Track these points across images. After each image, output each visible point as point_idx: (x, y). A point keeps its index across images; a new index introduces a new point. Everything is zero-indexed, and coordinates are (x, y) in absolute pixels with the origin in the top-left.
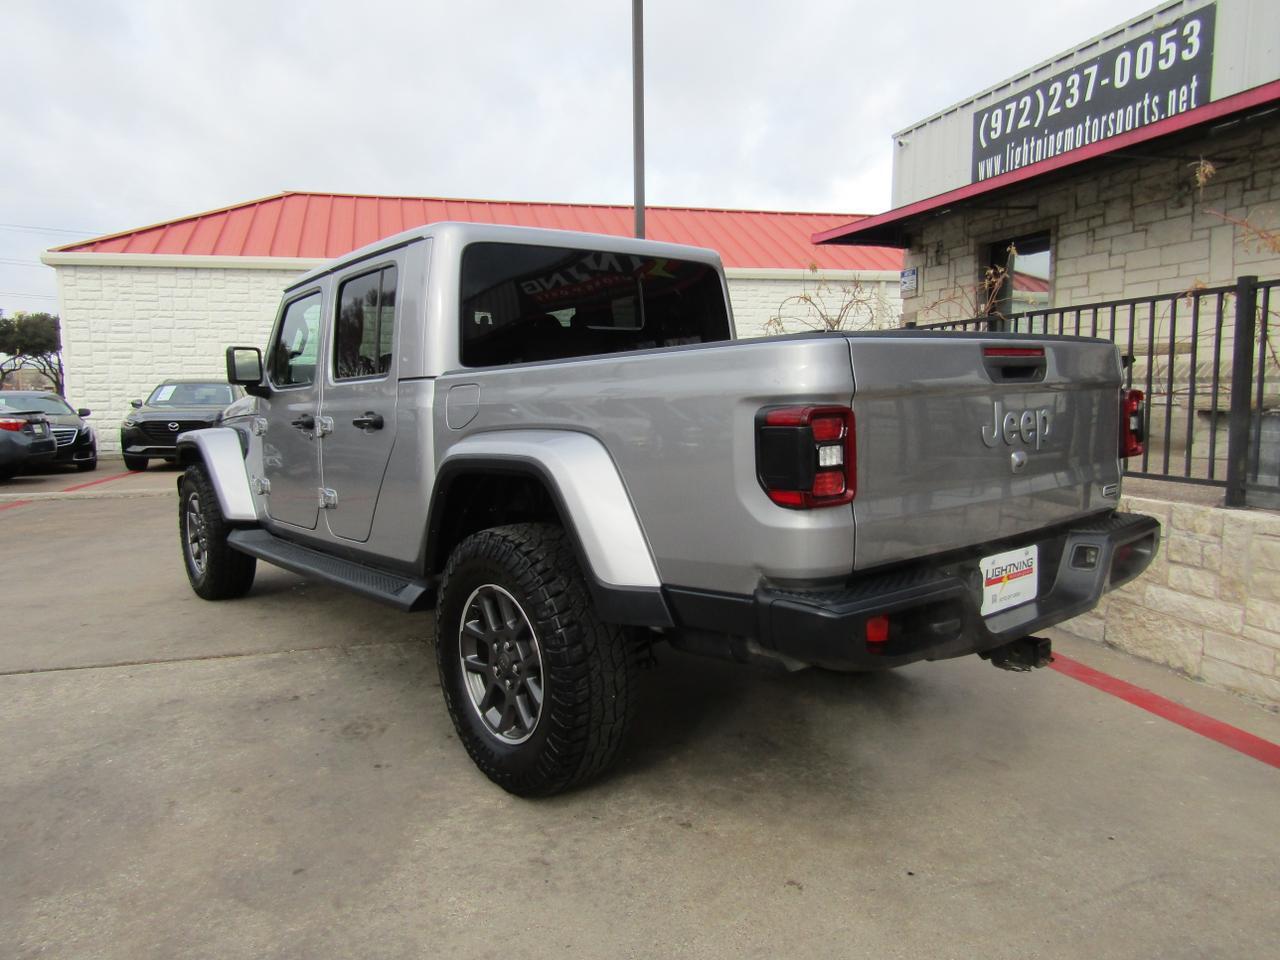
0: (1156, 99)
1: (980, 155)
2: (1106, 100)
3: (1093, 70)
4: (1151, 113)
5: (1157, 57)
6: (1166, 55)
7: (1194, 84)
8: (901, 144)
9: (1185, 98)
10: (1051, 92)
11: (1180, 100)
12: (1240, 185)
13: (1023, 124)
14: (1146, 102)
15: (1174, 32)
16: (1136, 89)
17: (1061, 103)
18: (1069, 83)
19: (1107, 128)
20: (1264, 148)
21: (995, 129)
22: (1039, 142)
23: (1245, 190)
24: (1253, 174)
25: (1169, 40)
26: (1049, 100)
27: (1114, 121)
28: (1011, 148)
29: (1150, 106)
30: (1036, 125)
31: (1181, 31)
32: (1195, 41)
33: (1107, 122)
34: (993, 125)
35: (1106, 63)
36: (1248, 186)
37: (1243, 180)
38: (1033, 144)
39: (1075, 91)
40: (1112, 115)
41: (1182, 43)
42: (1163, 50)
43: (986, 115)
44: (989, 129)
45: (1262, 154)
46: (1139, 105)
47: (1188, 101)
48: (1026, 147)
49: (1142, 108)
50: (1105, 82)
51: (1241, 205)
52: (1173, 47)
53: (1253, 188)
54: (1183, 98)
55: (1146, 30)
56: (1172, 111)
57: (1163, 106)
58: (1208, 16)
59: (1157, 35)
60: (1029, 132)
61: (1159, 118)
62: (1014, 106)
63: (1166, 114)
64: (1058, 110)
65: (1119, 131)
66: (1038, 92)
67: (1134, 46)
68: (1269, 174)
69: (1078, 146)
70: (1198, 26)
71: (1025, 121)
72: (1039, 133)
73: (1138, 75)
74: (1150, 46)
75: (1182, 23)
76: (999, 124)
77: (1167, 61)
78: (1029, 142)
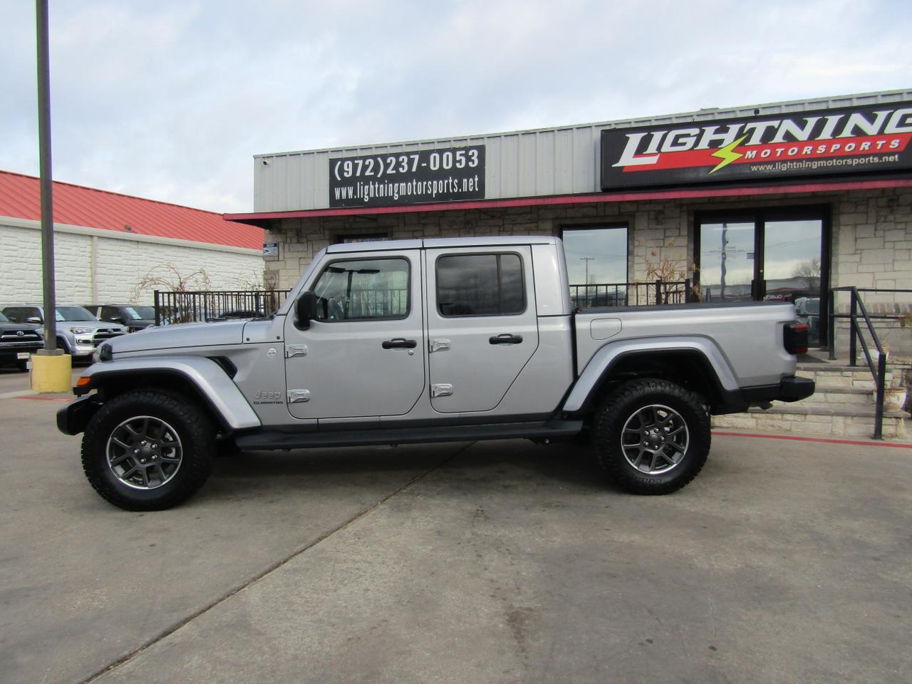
0: (456, 181)
1: (334, 184)
2: (424, 174)
3: (417, 157)
4: (453, 187)
5: (455, 161)
6: (460, 161)
7: (476, 179)
8: (265, 163)
9: (472, 184)
10: (389, 161)
11: (469, 184)
12: (497, 229)
13: (368, 173)
14: (450, 181)
15: (463, 152)
16: (441, 174)
17: (396, 168)
18: (401, 159)
19: (427, 188)
20: (508, 215)
21: (348, 172)
22: (382, 186)
23: (500, 231)
24: (503, 225)
25: (461, 155)
26: (387, 166)
27: (432, 186)
28: (360, 185)
29: (453, 183)
30: (379, 176)
31: (467, 153)
32: (475, 158)
33: (426, 185)
34: (346, 168)
35: (425, 156)
36: (502, 229)
37: (499, 226)
38: (377, 186)
39: (405, 164)
40: (430, 183)
41: (469, 159)
42: (458, 158)
43: (339, 163)
44: (341, 171)
46: (446, 182)
47: (474, 185)
48: (372, 186)
49: (448, 184)
50: (424, 165)
52: (463, 159)
53: (503, 231)
54: (470, 184)
55: (447, 146)
56: (465, 189)
57: (460, 185)
58: (481, 150)
59: (454, 151)
60: (373, 179)
61: (458, 190)
62: (361, 162)
63: (462, 190)
64: (394, 172)
65: (435, 192)
66: (379, 159)
67: (441, 152)
68: (511, 226)
69: (409, 194)
70: (476, 153)
71: (370, 172)
72: (381, 181)
73: (445, 166)
74: (450, 155)
75: (467, 149)
76: (350, 170)
77: (461, 164)
78: (374, 184)
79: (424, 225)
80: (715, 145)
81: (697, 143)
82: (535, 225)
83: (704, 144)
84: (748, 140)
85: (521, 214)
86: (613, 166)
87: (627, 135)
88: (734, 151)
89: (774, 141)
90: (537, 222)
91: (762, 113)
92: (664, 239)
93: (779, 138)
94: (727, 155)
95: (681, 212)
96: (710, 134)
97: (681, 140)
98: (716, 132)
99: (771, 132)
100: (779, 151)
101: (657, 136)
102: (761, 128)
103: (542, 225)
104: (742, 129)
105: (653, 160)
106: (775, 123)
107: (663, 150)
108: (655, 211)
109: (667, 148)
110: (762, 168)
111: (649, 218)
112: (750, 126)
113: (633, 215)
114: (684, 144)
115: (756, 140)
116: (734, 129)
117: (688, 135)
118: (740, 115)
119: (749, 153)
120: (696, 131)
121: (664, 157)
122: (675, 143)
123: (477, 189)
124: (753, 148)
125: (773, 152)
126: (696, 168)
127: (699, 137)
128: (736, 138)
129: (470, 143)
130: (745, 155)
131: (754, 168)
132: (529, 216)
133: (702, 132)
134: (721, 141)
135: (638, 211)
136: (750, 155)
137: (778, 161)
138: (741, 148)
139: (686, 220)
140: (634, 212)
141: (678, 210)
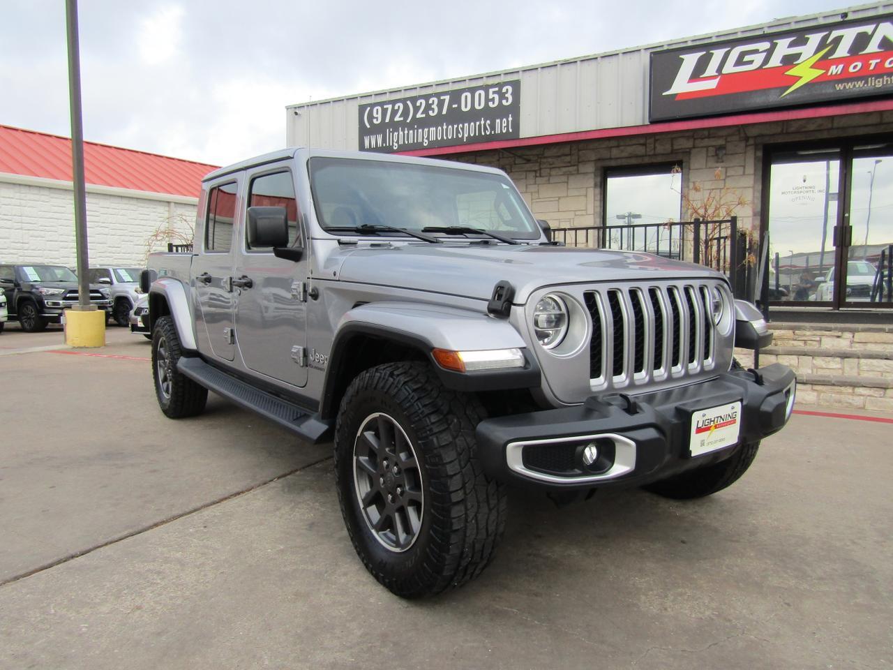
0: (488, 122)
1: (363, 132)
2: (456, 116)
3: (447, 98)
4: (485, 129)
5: (487, 100)
6: (493, 100)
7: (510, 119)
8: (296, 113)
9: (505, 125)
10: (418, 104)
11: (502, 126)
12: (534, 174)
13: (397, 119)
14: (483, 122)
15: (497, 89)
16: (473, 115)
17: (426, 111)
18: (430, 102)
19: (458, 132)
20: (545, 157)
21: (377, 118)
22: (411, 132)
23: (536, 177)
24: (540, 169)
25: (494, 93)
26: (416, 109)
27: (463, 129)
28: (390, 132)
29: (485, 125)
30: (408, 121)
31: (501, 89)
32: (509, 95)
33: (457, 128)
34: (375, 115)
35: (456, 96)
36: (538, 175)
37: (535, 171)
38: (406, 132)
39: (435, 106)
40: (461, 125)
41: (502, 96)
42: (491, 97)
43: (369, 108)
44: (371, 117)
45: (545, 160)
46: (478, 123)
47: (507, 126)
48: (401, 133)
49: (480, 126)
50: (455, 106)
51: (535, 184)
52: (496, 97)
53: (540, 176)
54: (504, 125)
55: (479, 83)
56: (498, 131)
57: (493, 127)
58: (516, 85)
59: (486, 88)
60: (403, 124)
61: (491, 132)
62: (390, 107)
63: (495, 131)
64: (424, 116)
65: (466, 135)
66: (409, 102)
67: (473, 90)
68: (548, 170)
69: (439, 139)
70: (510, 88)
71: (400, 117)
72: (410, 126)
73: (477, 107)
74: (482, 93)
75: (500, 85)
76: (380, 116)
77: (493, 103)
78: (403, 131)
80: (789, 61)
81: (766, 61)
82: (575, 168)
83: (775, 61)
84: (832, 51)
85: (559, 156)
86: (664, 94)
87: (681, 56)
88: (814, 66)
89: (866, 51)
90: (577, 165)
91: (851, 17)
92: (724, 180)
93: (873, 47)
94: (805, 73)
95: (746, 146)
96: (783, 47)
97: (747, 58)
98: (791, 45)
99: (863, 40)
100: (873, 63)
101: (718, 54)
102: (849, 35)
103: (582, 168)
104: (825, 39)
105: (712, 84)
106: (868, 29)
107: (724, 71)
108: (714, 146)
109: (729, 68)
110: (849, 86)
111: (707, 156)
112: (835, 34)
113: (688, 152)
114: (751, 62)
116: (815, 39)
117: (756, 51)
118: (822, 22)
119: (833, 68)
120: (765, 45)
121: (726, 79)
122: (739, 62)
123: (511, 131)
124: (838, 61)
125: (866, 65)
126: (765, 91)
127: (770, 52)
128: (816, 52)
129: (503, 79)
130: (828, 71)
131: (839, 87)
132: (568, 158)
133: (774, 46)
134: (798, 56)
135: (694, 147)
136: (835, 70)
137: (871, 76)
138: (823, 63)
139: (753, 156)
140: (690, 149)
141: (743, 144)
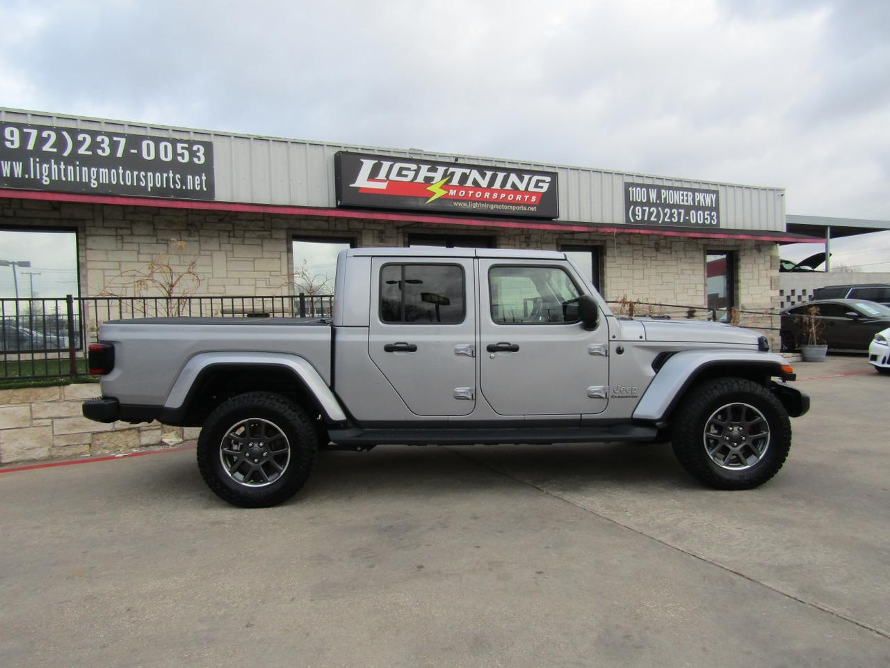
0: (178, 176)
2: (133, 162)
3: (123, 141)
4: (175, 182)
5: (175, 154)
6: (182, 155)
7: (204, 178)
9: (199, 182)
10: (80, 138)
11: (195, 183)
12: (227, 234)
13: (47, 148)
14: (170, 175)
15: (187, 145)
16: (157, 165)
17: (92, 149)
18: (99, 139)
19: (139, 179)
20: (238, 220)
21: (12, 142)
22: (71, 168)
23: (230, 237)
24: (234, 230)
25: (183, 148)
26: (78, 144)
27: (146, 177)
28: (35, 162)
29: (174, 178)
30: (65, 154)
31: (191, 147)
32: (201, 154)
33: (138, 176)
34: (9, 138)
35: (135, 141)
36: (232, 235)
37: (229, 232)
38: (63, 167)
39: (105, 146)
40: (142, 173)
41: (193, 154)
42: (180, 151)
45: (238, 222)
46: (165, 175)
47: (201, 184)
48: (55, 166)
49: (168, 178)
50: (133, 151)
51: (229, 243)
52: (186, 154)
53: (234, 237)
54: (196, 183)
56: (190, 187)
57: (184, 182)
58: (208, 147)
59: (174, 142)
60: (58, 158)
61: (181, 187)
62: (34, 133)
63: (186, 187)
64: (90, 153)
65: (150, 185)
66: (65, 133)
67: (157, 141)
68: (242, 232)
69: (113, 182)
70: (202, 149)
71: (51, 147)
72: (70, 160)
73: (162, 157)
74: (170, 146)
75: (191, 143)
76: (16, 140)
77: (183, 159)
78: (58, 164)
79: (132, 222)
80: (429, 180)
81: (415, 177)
82: (269, 233)
83: (420, 179)
84: (450, 180)
85: (253, 221)
86: (351, 185)
87: (362, 160)
88: (441, 188)
89: (466, 185)
90: (271, 231)
91: (460, 161)
93: (469, 183)
94: (437, 191)
95: (398, 233)
96: (424, 171)
97: (404, 172)
98: (429, 170)
99: (464, 178)
100: (471, 192)
101: (386, 165)
102: (459, 172)
103: (276, 234)
104: (446, 171)
105: (383, 186)
106: (467, 171)
107: (391, 178)
108: (377, 230)
109: (393, 177)
110: (460, 204)
111: (373, 236)
112: (451, 170)
113: (359, 232)
114: (406, 176)
115: (455, 182)
117: (409, 169)
118: (445, 160)
119: (451, 191)
120: (414, 167)
121: (392, 184)
122: (399, 174)
123: (205, 189)
124: (454, 187)
125: (467, 194)
126: (416, 198)
127: (417, 171)
128: (443, 178)
129: (194, 137)
130: (449, 192)
131: (456, 204)
132: (261, 224)
133: (419, 168)
134: (432, 179)
135: (364, 229)
136: (453, 193)
137: (470, 201)
138: (446, 186)
139: (402, 240)
140: (362, 229)
141: (395, 231)
